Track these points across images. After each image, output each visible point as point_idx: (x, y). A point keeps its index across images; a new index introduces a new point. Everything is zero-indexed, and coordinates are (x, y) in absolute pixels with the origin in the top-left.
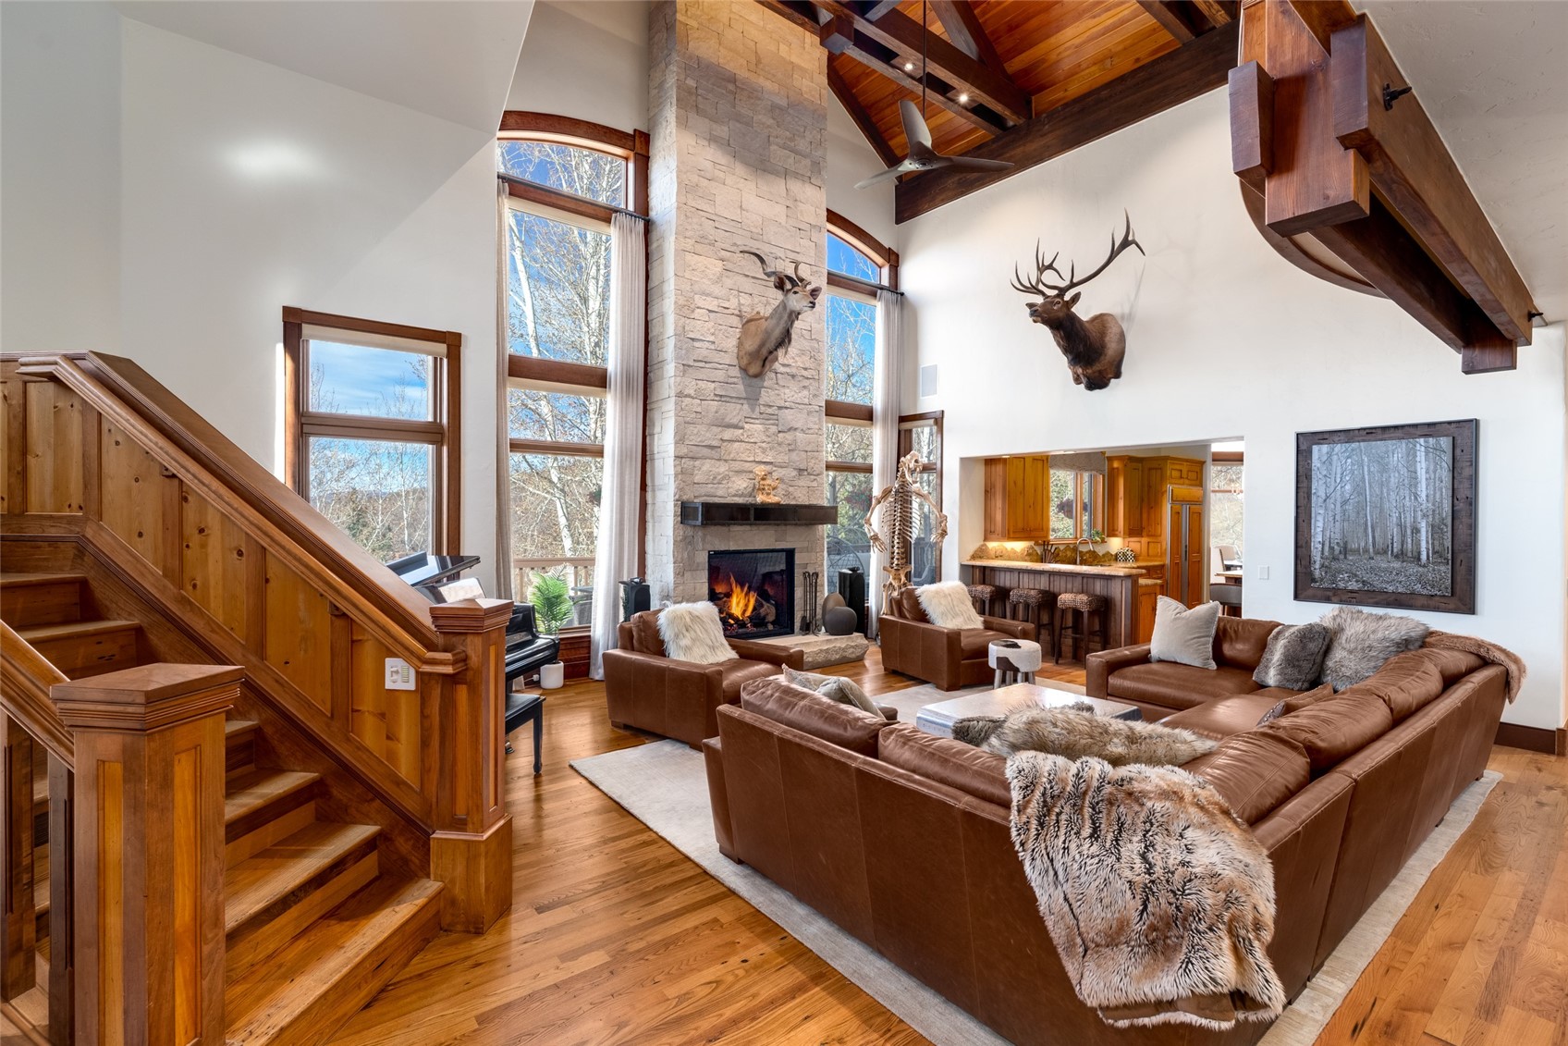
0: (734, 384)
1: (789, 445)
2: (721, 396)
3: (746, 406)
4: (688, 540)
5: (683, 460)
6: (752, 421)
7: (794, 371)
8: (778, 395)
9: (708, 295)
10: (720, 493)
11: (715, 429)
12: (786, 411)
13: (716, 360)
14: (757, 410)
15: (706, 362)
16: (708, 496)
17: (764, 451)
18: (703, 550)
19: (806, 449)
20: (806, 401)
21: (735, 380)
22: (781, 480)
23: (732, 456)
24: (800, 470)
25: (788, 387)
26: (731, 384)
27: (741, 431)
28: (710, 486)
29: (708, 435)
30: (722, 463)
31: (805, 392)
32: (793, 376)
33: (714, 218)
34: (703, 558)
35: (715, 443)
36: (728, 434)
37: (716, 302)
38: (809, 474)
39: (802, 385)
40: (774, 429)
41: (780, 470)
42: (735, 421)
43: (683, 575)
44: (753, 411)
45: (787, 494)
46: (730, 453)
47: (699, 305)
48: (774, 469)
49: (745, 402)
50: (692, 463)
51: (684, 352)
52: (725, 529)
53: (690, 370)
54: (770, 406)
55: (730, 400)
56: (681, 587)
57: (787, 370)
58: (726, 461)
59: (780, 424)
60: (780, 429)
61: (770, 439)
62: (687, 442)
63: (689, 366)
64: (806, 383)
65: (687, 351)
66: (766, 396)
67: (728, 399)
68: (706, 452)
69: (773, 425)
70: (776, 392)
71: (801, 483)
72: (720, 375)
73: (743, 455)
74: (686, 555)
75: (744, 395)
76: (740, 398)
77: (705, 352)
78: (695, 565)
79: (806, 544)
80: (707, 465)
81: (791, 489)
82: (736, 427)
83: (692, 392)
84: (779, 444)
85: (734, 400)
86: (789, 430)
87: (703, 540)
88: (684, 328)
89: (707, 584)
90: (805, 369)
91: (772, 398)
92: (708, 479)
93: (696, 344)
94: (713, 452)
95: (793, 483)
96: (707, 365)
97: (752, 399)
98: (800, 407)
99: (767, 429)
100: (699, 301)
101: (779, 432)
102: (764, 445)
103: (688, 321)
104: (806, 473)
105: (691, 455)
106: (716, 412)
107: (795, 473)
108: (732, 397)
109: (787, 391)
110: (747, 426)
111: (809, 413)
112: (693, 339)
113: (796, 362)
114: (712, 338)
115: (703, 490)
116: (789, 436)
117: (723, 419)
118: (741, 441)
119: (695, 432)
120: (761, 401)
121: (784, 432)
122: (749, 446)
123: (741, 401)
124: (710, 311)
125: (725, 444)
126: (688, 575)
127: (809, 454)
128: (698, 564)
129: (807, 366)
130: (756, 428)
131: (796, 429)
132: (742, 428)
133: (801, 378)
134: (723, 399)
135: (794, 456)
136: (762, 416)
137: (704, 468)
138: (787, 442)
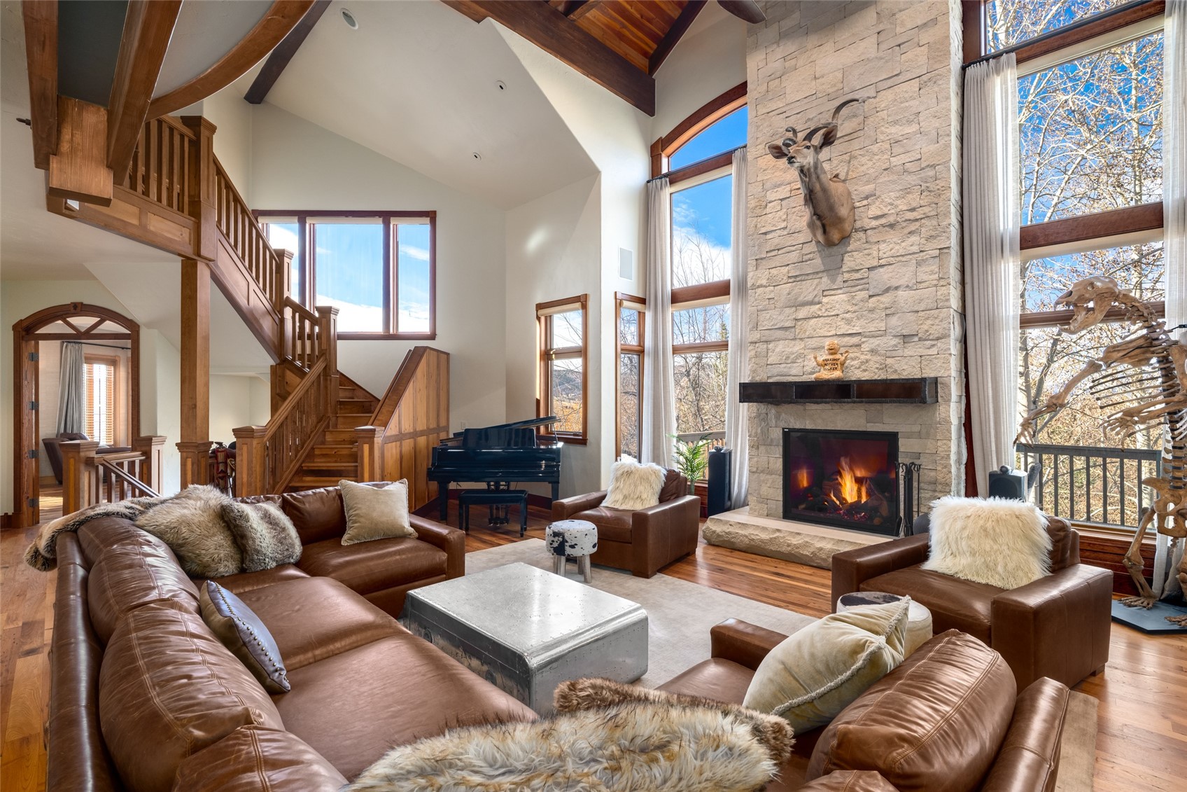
0: (809, 260)
1: (886, 308)
2: (796, 276)
3: (825, 279)
4: (762, 417)
5: (757, 345)
6: (833, 292)
7: (891, 219)
8: (869, 255)
9: (779, 186)
10: (794, 372)
11: (788, 311)
12: (881, 270)
13: (789, 244)
14: (840, 279)
15: (778, 250)
16: (781, 376)
17: (849, 322)
18: (776, 427)
19: (916, 308)
20: (915, 249)
21: (811, 256)
22: (873, 351)
23: (807, 333)
24: (906, 338)
25: (884, 241)
26: (806, 261)
27: (818, 306)
28: (783, 365)
29: (782, 317)
30: (797, 342)
31: (914, 239)
32: (892, 226)
33: (784, 110)
34: (777, 434)
35: (787, 324)
36: (803, 313)
37: (788, 188)
38: (920, 340)
39: (906, 231)
40: (864, 294)
41: (872, 340)
42: (810, 298)
43: (758, 448)
44: (833, 281)
45: (885, 367)
46: (805, 331)
47: (770, 199)
48: (864, 340)
49: (825, 274)
50: (765, 346)
51: (756, 248)
52: (800, 407)
53: (764, 262)
54: (858, 271)
55: (806, 277)
56: (756, 459)
57: (883, 221)
58: (801, 339)
59: (871, 287)
60: (871, 293)
61: (856, 308)
62: (760, 328)
63: (762, 259)
64: (913, 227)
65: (760, 246)
66: (849, 262)
67: (803, 278)
68: (779, 334)
69: (859, 290)
70: (866, 252)
71: (907, 352)
72: (794, 256)
73: (822, 331)
74: (759, 431)
75: (822, 268)
76: (817, 273)
77: (776, 241)
78: (769, 440)
79: (916, 428)
80: (780, 347)
81: (889, 361)
82: (812, 303)
83: (764, 282)
84: (872, 311)
85: (810, 277)
86: (887, 290)
87: (778, 417)
88: (756, 226)
89: (781, 460)
90: (913, 210)
91: (858, 261)
92: (781, 359)
93: (769, 236)
94: (787, 333)
95: (894, 354)
96: (780, 252)
97: (833, 269)
98: (904, 259)
99: (853, 297)
100: (771, 196)
101: (871, 296)
102: (847, 316)
103: (759, 219)
104: (916, 339)
105: (764, 339)
106: (789, 294)
107: (895, 341)
108: (808, 275)
109: (882, 246)
110: (825, 300)
111: (919, 264)
112: (765, 234)
113: (897, 206)
114: (783, 225)
115: (775, 370)
116: (886, 299)
117: (796, 299)
118: (819, 317)
119: (768, 317)
120: (845, 268)
121: (878, 295)
122: (828, 320)
123: (820, 275)
124: (781, 200)
125: (800, 323)
126: (762, 448)
127: (921, 314)
128: (772, 440)
129: (914, 205)
130: (839, 300)
131: (897, 288)
132: (819, 303)
133: (904, 224)
134: (798, 279)
135: (894, 321)
136: (846, 285)
137: (777, 350)
138: (882, 306)
